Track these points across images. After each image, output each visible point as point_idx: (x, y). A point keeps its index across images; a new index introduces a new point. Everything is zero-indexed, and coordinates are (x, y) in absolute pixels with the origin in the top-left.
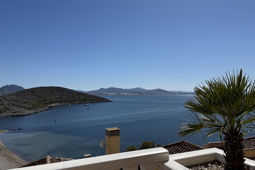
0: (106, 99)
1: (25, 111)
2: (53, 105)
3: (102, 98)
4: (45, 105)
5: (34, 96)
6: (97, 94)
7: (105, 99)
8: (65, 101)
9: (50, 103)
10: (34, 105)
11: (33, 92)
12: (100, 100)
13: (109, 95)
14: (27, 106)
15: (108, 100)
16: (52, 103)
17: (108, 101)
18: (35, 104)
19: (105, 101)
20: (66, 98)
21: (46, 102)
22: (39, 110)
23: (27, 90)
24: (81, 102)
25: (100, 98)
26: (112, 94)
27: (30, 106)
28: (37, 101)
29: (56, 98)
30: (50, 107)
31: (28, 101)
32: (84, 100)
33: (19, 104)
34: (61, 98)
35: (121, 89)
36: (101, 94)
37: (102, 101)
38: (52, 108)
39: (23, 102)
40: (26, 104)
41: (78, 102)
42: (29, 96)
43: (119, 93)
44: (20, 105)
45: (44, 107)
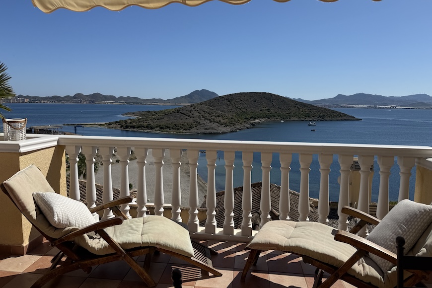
0: (348, 116)
1: (220, 128)
2: (257, 121)
3: (340, 113)
4: (246, 120)
5: (231, 107)
6: (330, 106)
7: (345, 115)
8: (274, 116)
9: (252, 117)
10: (231, 120)
11: (229, 101)
12: (336, 116)
13: (353, 107)
14: (222, 121)
15: (351, 117)
16: (255, 118)
17: (352, 119)
18: (232, 118)
20: (276, 111)
21: (247, 117)
23: (222, 97)
24: (301, 119)
25: (336, 112)
26: (360, 106)
27: (225, 121)
28: (234, 115)
29: (261, 110)
30: (252, 124)
31: (223, 113)
32: (306, 115)
33: (212, 118)
34: (268, 110)
36: (337, 106)
37: (339, 119)
38: (255, 125)
39: (217, 115)
40: (220, 118)
41: (296, 119)
42: (225, 106)
43: (375, 105)
44: (214, 119)
45: (244, 124)
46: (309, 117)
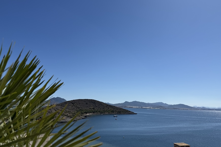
0: (131, 112)
1: (67, 119)
3: (127, 110)
4: (82, 114)
5: (74, 107)
6: (122, 107)
8: (97, 112)
9: (85, 112)
10: (74, 114)
11: (73, 104)
12: (126, 112)
13: (132, 108)
14: (69, 115)
16: (87, 113)
17: (133, 113)
19: (129, 113)
20: (97, 109)
21: (83, 112)
22: (78, 118)
24: (110, 113)
25: (125, 110)
27: (71, 115)
28: (75, 111)
29: (90, 109)
31: (69, 110)
32: (112, 111)
34: (94, 109)
35: (143, 103)
36: (125, 107)
38: (87, 117)
39: (66, 111)
40: (68, 113)
41: (107, 113)
42: (70, 107)
43: (142, 106)
45: (81, 116)
46: (113, 112)
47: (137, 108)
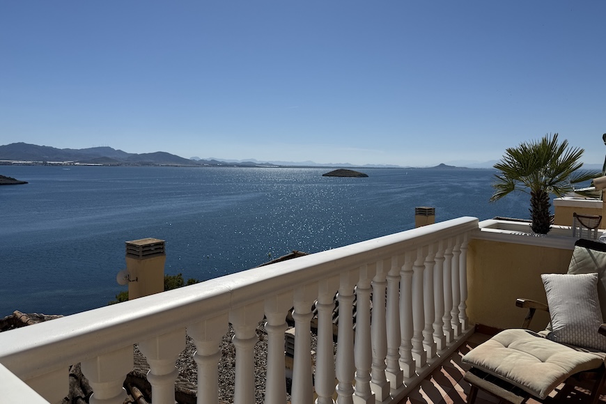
26: (20, 162)
35: (50, 149)
47: (29, 165)
